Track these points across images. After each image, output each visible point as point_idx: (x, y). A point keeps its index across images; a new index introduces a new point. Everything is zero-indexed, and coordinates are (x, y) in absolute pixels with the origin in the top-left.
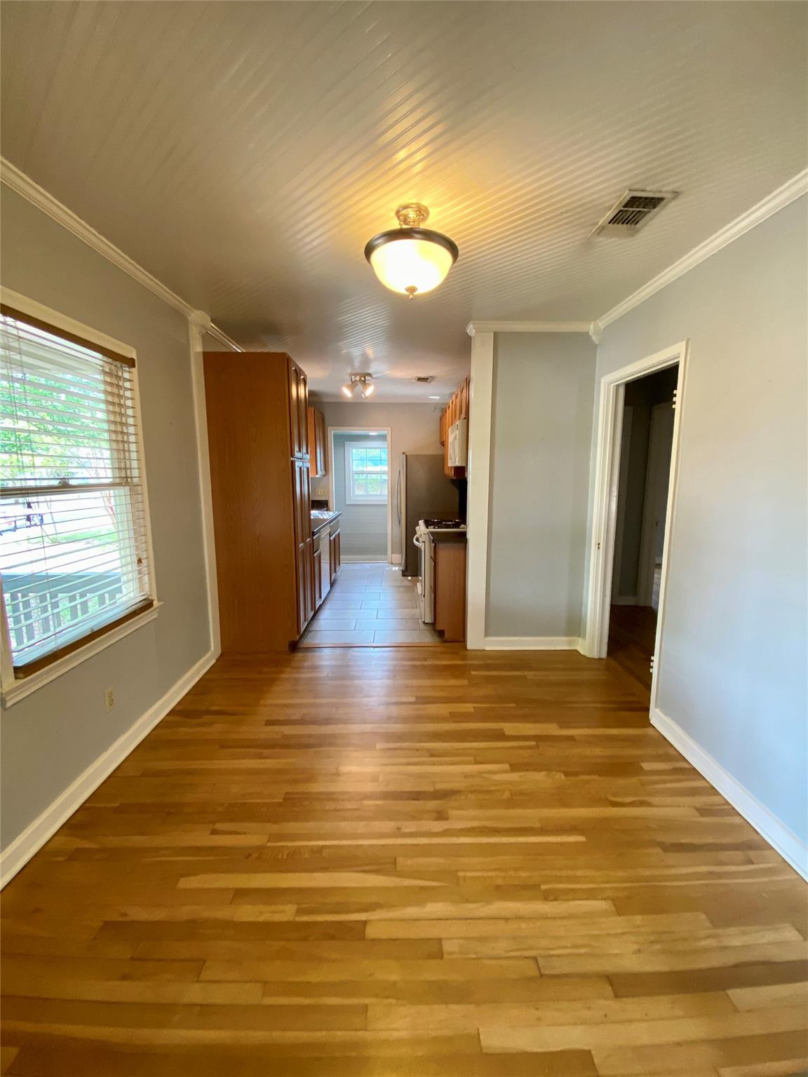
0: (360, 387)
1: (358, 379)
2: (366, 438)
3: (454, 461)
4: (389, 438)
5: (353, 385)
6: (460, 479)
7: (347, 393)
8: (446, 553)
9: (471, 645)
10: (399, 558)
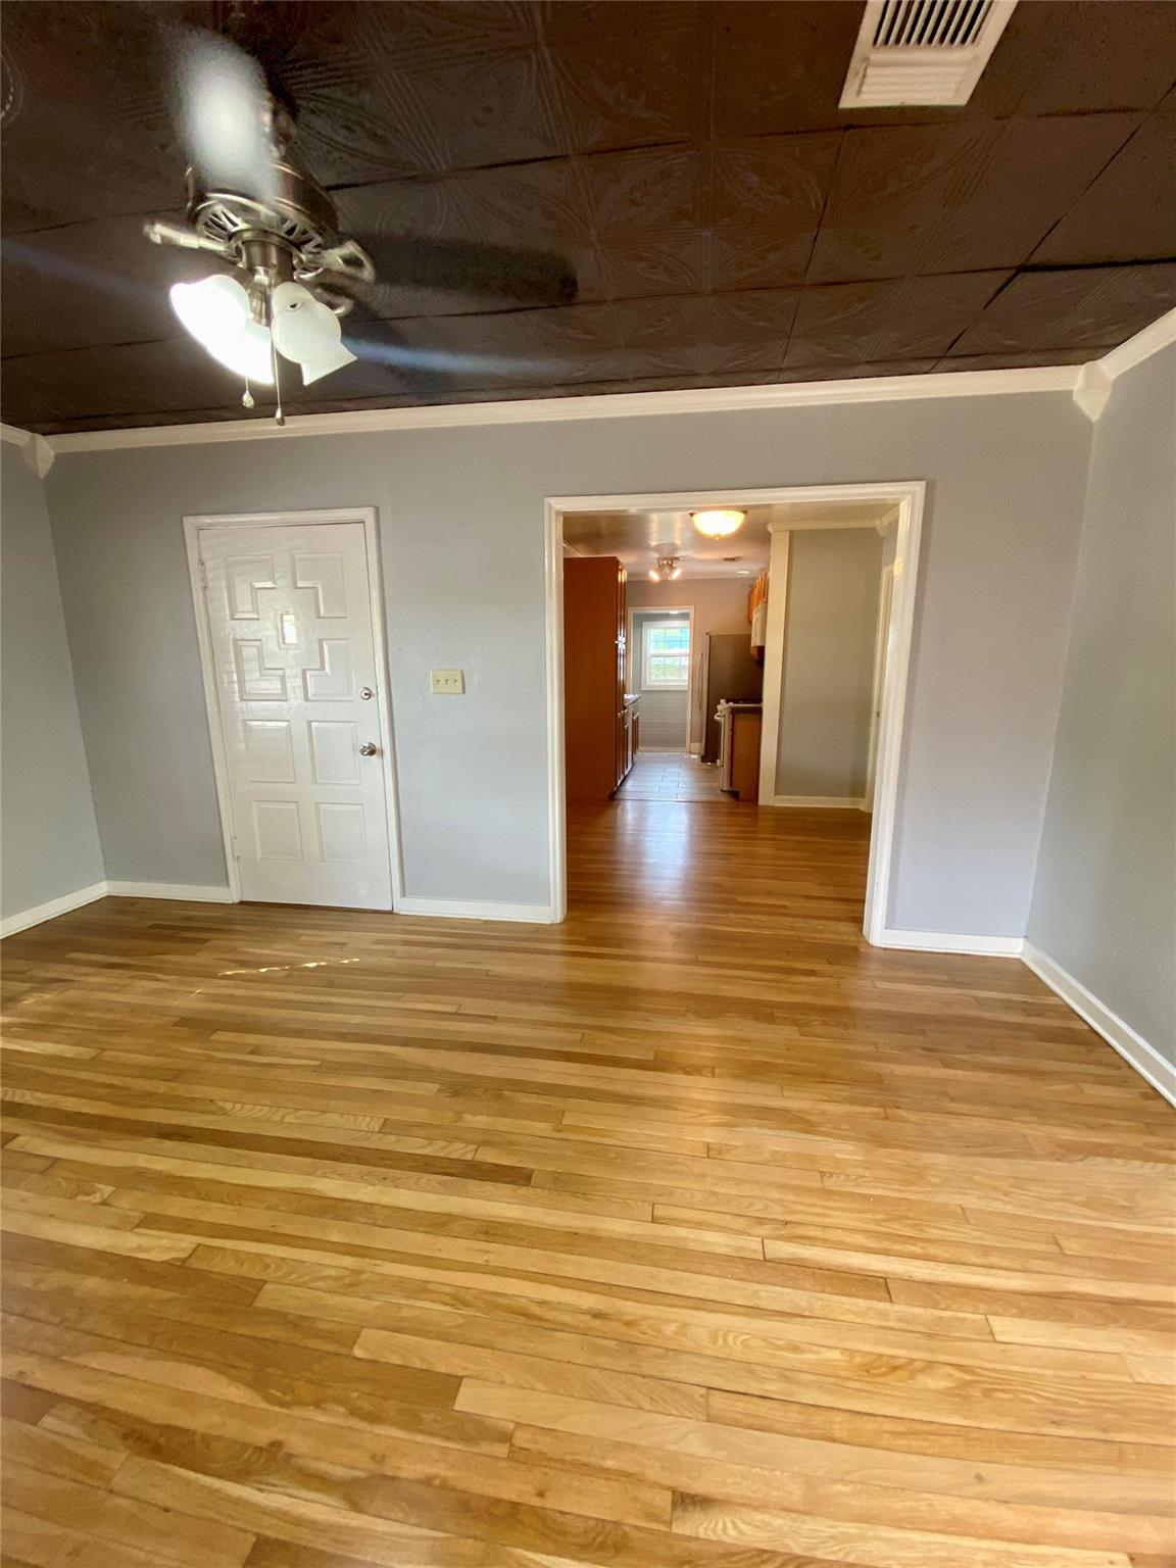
0: (667, 570)
1: (665, 562)
2: (667, 617)
3: (756, 642)
4: (692, 616)
5: (660, 568)
6: (757, 660)
7: (654, 576)
8: (743, 723)
9: (761, 802)
10: (698, 747)
